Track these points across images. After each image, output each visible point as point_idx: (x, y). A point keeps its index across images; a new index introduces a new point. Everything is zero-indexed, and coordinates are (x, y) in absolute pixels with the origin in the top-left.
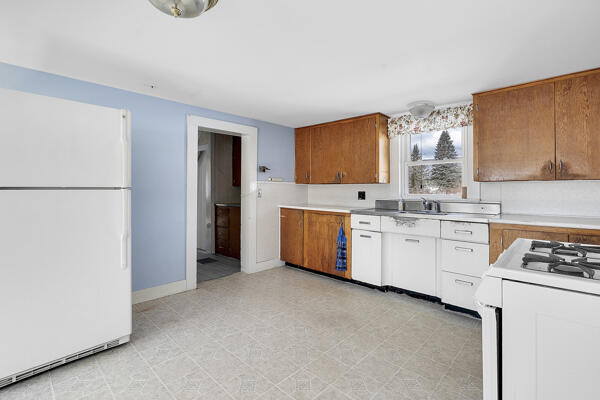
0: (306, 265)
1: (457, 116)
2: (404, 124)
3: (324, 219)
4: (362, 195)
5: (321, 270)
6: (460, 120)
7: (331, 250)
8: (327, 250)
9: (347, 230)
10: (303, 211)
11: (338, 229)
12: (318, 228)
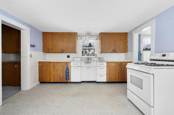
0: (52, 81)
1: (95, 37)
2: (82, 37)
3: (60, 64)
4: (68, 57)
5: (59, 82)
6: (96, 38)
7: (63, 74)
8: (61, 74)
9: (69, 67)
10: (50, 62)
11: (66, 67)
12: (57, 67)
